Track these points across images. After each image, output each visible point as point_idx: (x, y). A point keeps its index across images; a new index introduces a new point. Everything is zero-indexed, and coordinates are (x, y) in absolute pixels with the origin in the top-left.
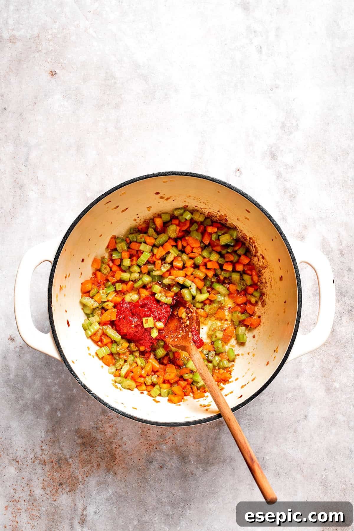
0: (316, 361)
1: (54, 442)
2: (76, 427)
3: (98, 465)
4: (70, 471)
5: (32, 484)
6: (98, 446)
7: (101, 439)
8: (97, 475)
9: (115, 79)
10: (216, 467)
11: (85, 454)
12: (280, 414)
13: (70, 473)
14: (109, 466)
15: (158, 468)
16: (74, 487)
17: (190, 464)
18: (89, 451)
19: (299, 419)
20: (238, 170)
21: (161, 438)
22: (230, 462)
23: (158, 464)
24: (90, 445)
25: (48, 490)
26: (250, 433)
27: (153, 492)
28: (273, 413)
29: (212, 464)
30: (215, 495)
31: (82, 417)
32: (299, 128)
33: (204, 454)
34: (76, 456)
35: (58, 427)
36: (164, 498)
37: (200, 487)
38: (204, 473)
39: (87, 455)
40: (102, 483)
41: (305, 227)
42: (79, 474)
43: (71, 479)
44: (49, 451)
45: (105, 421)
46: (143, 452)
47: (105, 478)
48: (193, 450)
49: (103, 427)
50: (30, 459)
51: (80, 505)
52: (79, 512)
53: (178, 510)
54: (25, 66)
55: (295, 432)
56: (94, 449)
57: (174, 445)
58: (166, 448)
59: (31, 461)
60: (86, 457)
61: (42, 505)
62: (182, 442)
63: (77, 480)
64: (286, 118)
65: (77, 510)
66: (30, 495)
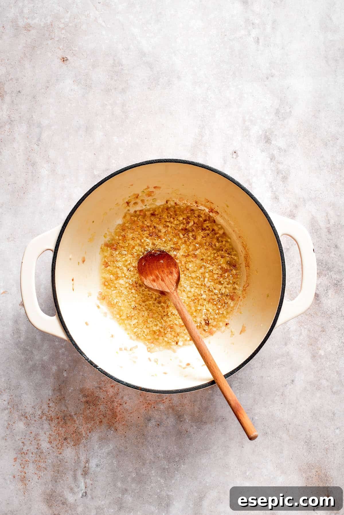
0: (303, 331)
1: (60, 400)
2: (81, 387)
3: (100, 422)
4: (74, 426)
5: (40, 438)
6: (101, 404)
7: (104, 398)
8: (99, 431)
9: (122, 66)
10: (209, 426)
11: (88, 412)
12: (269, 378)
13: (75, 429)
14: (111, 423)
15: (155, 425)
16: (78, 442)
17: (185, 423)
18: (92, 408)
19: (286, 383)
20: (235, 152)
21: (159, 398)
22: (222, 421)
23: (155, 421)
24: (93, 403)
25: (54, 444)
26: (241, 395)
27: (151, 447)
28: (262, 377)
29: (205, 423)
30: (207, 452)
31: (86, 378)
32: (292, 114)
33: (198, 414)
34: (80, 413)
35: (64, 386)
36: (161, 453)
37: (194, 444)
38: (198, 431)
39: (90, 412)
40: (105, 439)
41: (296, 207)
42: (83, 430)
43: (75, 434)
44: (55, 408)
45: (107, 382)
46: (142, 411)
47: (106, 434)
48: (188, 410)
49: (105, 387)
50: (38, 415)
51: (83, 458)
52: (82, 464)
53: (173, 464)
54: (38, 52)
55: (282, 395)
56: (97, 407)
57: (171, 405)
58: (163, 408)
59: (38, 416)
60: (89, 415)
61: (48, 457)
62: (178, 402)
63: (81, 435)
64: (280, 106)
65: (80, 462)
66: (37, 448)
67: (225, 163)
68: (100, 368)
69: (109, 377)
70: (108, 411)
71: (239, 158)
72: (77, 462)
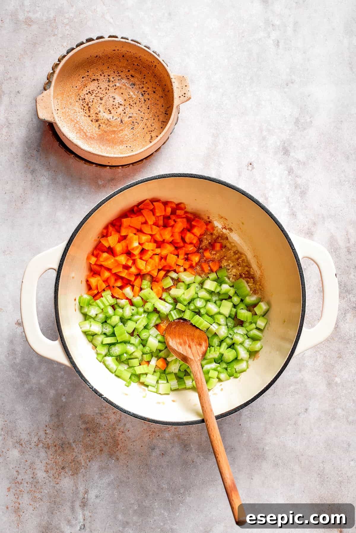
0: (318, 357)
1: (58, 426)
2: (80, 413)
3: (100, 450)
4: (73, 455)
5: (35, 466)
6: (102, 432)
7: (105, 425)
8: (99, 460)
11: (88, 439)
12: (282, 406)
13: (73, 457)
14: (112, 452)
15: (160, 455)
16: (77, 471)
17: (192, 453)
18: (92, 436)
19: (300, 411)
20: (251, 164)
22: (230, 452)
23: (160, 451)
24: (94, 430)
25: (50, 473)
26: (252, 424)
27: (154, 478)
28: (274, 405)
30: (214, 483)
31: (86, 403)
32: (312, 124)
33: (205, 443)
34: (79, 441)
35: (62, 412)
36: (165, 484)
37: (200, 475)
38: (205, 461)
39: (91, 440)
40: (105, 468)
41: (315, 224)
42: (81, 459)
43: (73, 463)
44: (52, 435)
45: (108, 409)
46: (145, 439)
47: (107, 464)
48: (195, 439)
49: (107, 414)
50: (34, 442)
51: (81, 489)
52: (81, 495)
53: (178, 496)
54: (40, 49)
55: (295, 424)
56: (98, 435)
57: (177, 433)
58: (168, 436)
59: (34, 444)
60: (89, 442)
61: (44, 487)
62: (184, 430)
63: (80, 464)
64: (300, 114)
65: (78, 493)
66: (33, 478)
67: (240, 175)
68: (105, 398)
69: (115, 407)
70: (109, 438)
71: (254, 170)
72: (76, 492)
